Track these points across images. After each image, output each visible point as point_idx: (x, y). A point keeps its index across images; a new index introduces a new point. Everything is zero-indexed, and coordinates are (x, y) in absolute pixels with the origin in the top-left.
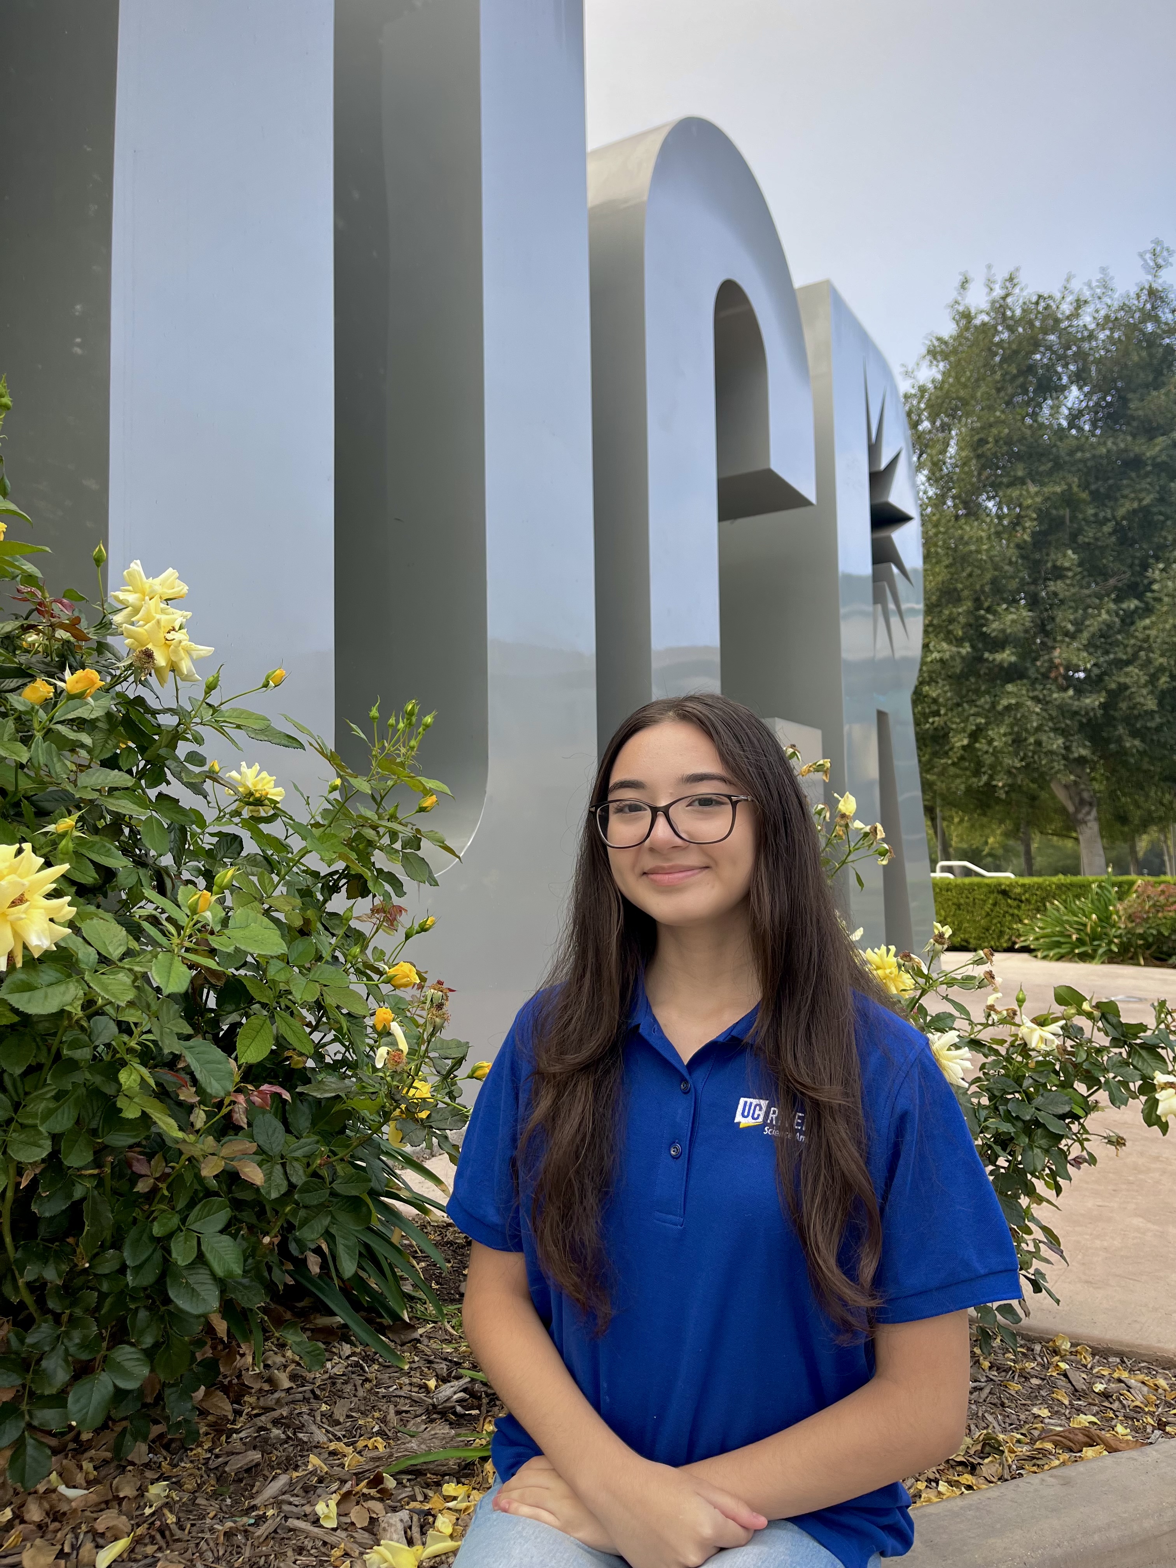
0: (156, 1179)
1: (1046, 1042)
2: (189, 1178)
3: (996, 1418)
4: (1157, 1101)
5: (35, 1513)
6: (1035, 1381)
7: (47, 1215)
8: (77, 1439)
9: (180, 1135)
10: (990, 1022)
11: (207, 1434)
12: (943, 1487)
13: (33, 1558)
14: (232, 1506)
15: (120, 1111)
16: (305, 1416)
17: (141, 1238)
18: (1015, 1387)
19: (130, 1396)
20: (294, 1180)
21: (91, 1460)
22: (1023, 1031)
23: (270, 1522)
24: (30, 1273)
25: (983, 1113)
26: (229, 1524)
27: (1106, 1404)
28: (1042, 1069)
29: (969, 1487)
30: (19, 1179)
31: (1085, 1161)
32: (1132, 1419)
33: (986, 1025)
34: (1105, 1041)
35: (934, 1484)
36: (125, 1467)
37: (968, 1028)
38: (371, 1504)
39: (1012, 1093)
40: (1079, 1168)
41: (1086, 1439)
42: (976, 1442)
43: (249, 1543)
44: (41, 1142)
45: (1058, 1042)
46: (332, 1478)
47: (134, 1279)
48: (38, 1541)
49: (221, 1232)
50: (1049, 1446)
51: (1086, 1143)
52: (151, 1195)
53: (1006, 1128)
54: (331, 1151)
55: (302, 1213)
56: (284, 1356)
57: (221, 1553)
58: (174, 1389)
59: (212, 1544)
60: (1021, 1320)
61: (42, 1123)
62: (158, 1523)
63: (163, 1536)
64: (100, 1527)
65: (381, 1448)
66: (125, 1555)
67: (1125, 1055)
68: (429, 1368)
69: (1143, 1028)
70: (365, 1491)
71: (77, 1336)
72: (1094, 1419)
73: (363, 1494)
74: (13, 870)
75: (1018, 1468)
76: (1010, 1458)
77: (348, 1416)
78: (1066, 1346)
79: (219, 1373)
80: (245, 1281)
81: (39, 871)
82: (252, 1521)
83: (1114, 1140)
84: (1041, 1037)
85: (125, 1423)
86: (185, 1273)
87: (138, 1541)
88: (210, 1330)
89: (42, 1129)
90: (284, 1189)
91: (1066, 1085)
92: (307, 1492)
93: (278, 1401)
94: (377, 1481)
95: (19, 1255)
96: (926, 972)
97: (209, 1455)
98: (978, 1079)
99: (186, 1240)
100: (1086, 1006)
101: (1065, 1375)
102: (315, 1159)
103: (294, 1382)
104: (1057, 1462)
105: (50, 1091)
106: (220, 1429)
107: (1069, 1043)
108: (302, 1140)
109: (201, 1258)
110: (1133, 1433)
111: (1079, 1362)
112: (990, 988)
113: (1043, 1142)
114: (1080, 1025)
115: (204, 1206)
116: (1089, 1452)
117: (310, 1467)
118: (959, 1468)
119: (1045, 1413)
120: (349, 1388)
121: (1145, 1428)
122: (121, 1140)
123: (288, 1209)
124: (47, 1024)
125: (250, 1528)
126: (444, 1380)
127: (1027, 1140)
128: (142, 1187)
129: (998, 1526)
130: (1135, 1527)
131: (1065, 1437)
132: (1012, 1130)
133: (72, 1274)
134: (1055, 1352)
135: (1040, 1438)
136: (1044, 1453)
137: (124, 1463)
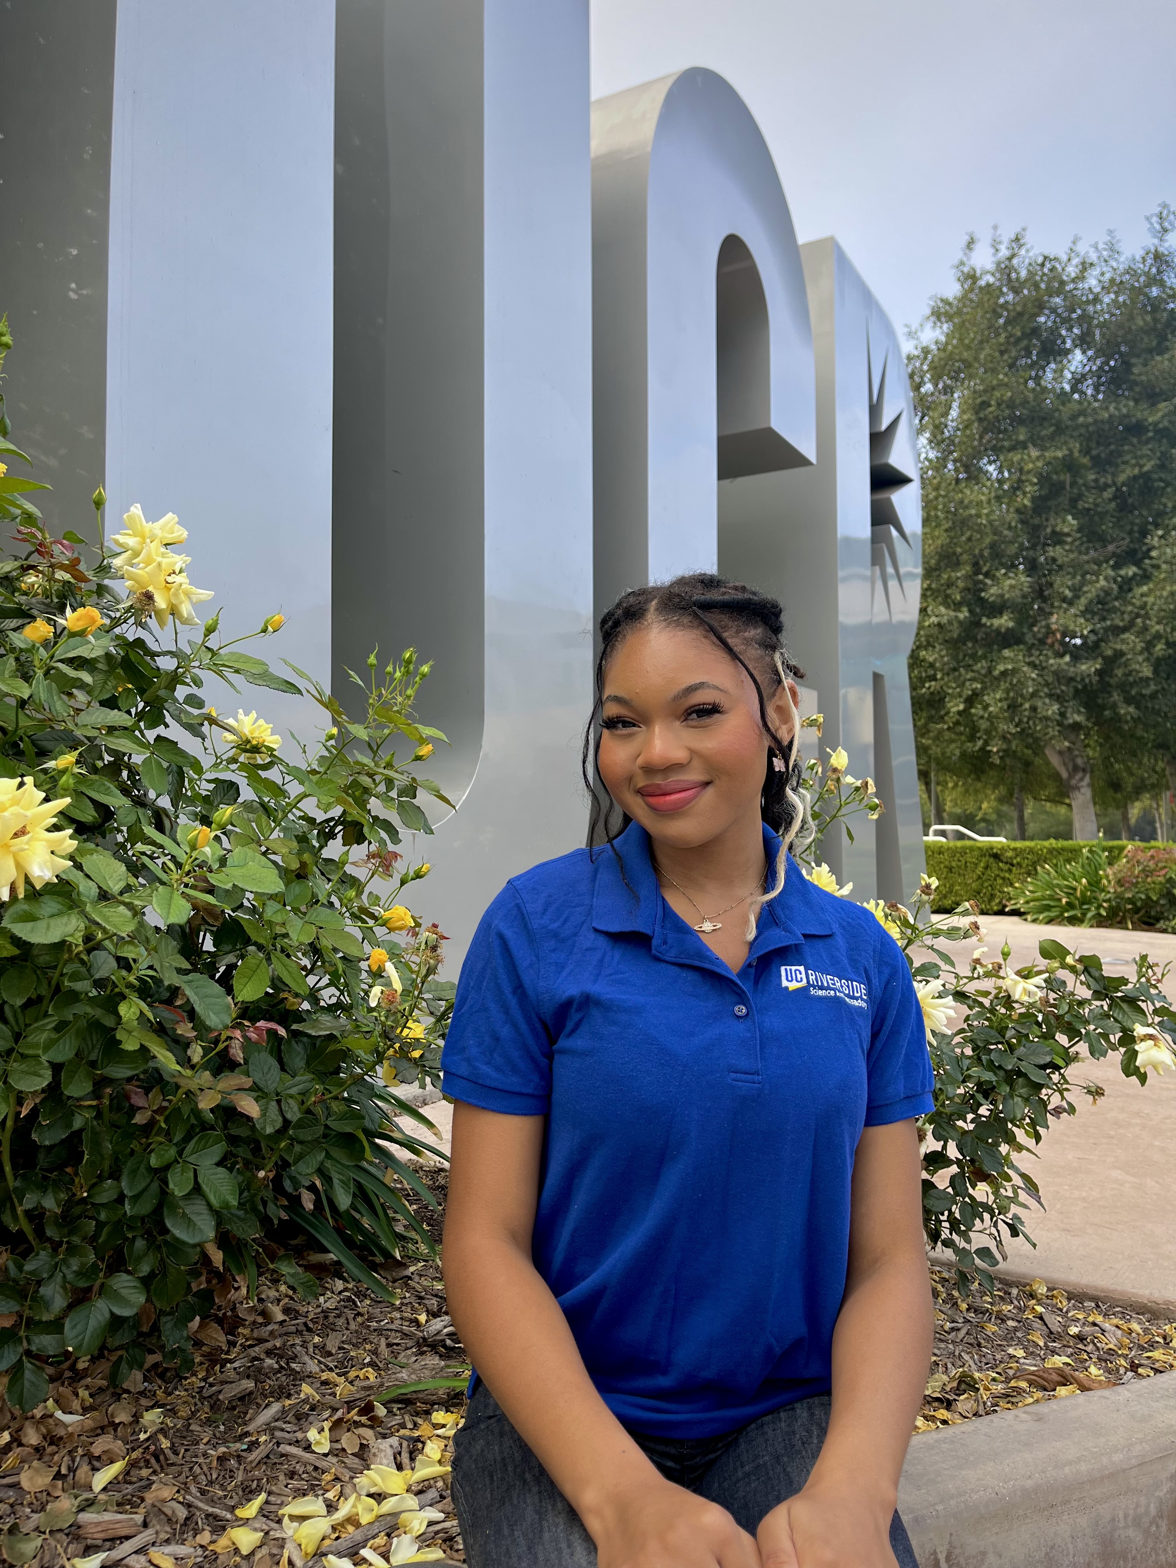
0: (154, 1111)
1: (1029, 994)
2: (186, 1111)
3: (972, 1358)
4: (1136, 1053)
5: (32, 1437)
6: (1011, 1323)
7: (47, 1143)
8: (72, 1368)
9: (178, 1068)
10: (976, 975)
11: (201, 1363)
13: (31, 1479)
14: (225, 1433)
15: (120, 1042)
16: (298, 1348)
17: (138, 1168)
18: (991, 1328)
19: (126, 1326)
20: (289, 1116)
21: (87, 1387)
22: (1006, 984)
23: (262, 1447)
24: (30, 1201)
25: (966, 1062)
26: (222, 1449)
27: (1080, 1346)
28: (1024, 1020)
29: (945, 1422)
30: (19, 1109)
31: (1065, 1110)
32: (1106, 1361)
33: (971, 979)
34: (1087, 994)
36: (120, 1395)
37: (954, 981)
38: (362, 1431)
39: (996, 1044)
40: (1059, 1118)
41: (1060, 1379)
42: (952, 1379)
43: (242, 1467)
44: (42, 1072)
45: (1040, 994)
46: (324, 1406)
47: (131, 1209)
48: (35, 1463)
49: (218, 1164)
50: (1023, 1385)
51: (1066, 1094)
52: (149, 1128)
53: (988, 1076)
54: (325, 1089)
55: (298, 1148)
56: (278, 1291)
57: (214, 1477)
58: (169, 1318)
59: (205, 1468)
60: (998, 1263)
61: (44, 1053)
62: (152, 1448)
63: (158, 1460)
64: (97, 1450)
65: (372, 1378)
66: (121, 1478)
67: (1106, 1008)
68: (419, 1304)
69: (1124, 981)
70: (356, 1418)
71: (75, 1264)
72: (1068, 1360)
73: (355, 1422)
74: (16, 802)
75: (993, 1405)
76: (984, 1395)
77: (340, 1348)
78: (1043, 1290)
79: (214, 1303)
80: (241, 1213)
81: (41, 803)
82: (245, 1447)
83: (1093, 1090)
84: (1024, 989)
85: (120, 1353)
86: (181, 1203)
87: (133, 1465)
88: (206, 1259)
89: (44, 1059)
90: (279, 1124)
91: (1048, 1036)
92: (299, 1419)
93: (272, 1333)
94: (367, 1409)
95: (18, 1184)
96: (912, 921)
97: (203, 1384)
98: (962, 1031)
99: (183, 1172)
100: (1069, 960)
101: (1041, 1318)
102: (309, 1098)
103: (288, 1315)
104: (1031, 1400)
105: (51, 1023)
106: (215, 1359)
107: (1052, 995)
108: (297, 1078)
109: (197, 1189)
110: (1106, 1374)
111: (1055, 1306)
112: (975, 939)
113: (1023, 1091)
114: (1063, 978)
115: (200, 1140)
116: (1062, 1391)
117: (302, 1396)
118: (936, 1404)
119: (1020, 1353)
120: (341, 1322)
121: (1118, 1370)
122: (120, 1072)
123: (283, 1144)
124: (47, 958)
125: (244, 1454)
126: (434, 1314)
127: (1008, 1089)
128: (139, 1119)
129: (972, 1458)
130: (1105, 1460)
131: (1039, 1377)
132: (994, 1079)
133: (71, 1203)
134: (1031, 1295)
135: (1015, 1377)
136: (1019, 1391)
137: (119, 1391)
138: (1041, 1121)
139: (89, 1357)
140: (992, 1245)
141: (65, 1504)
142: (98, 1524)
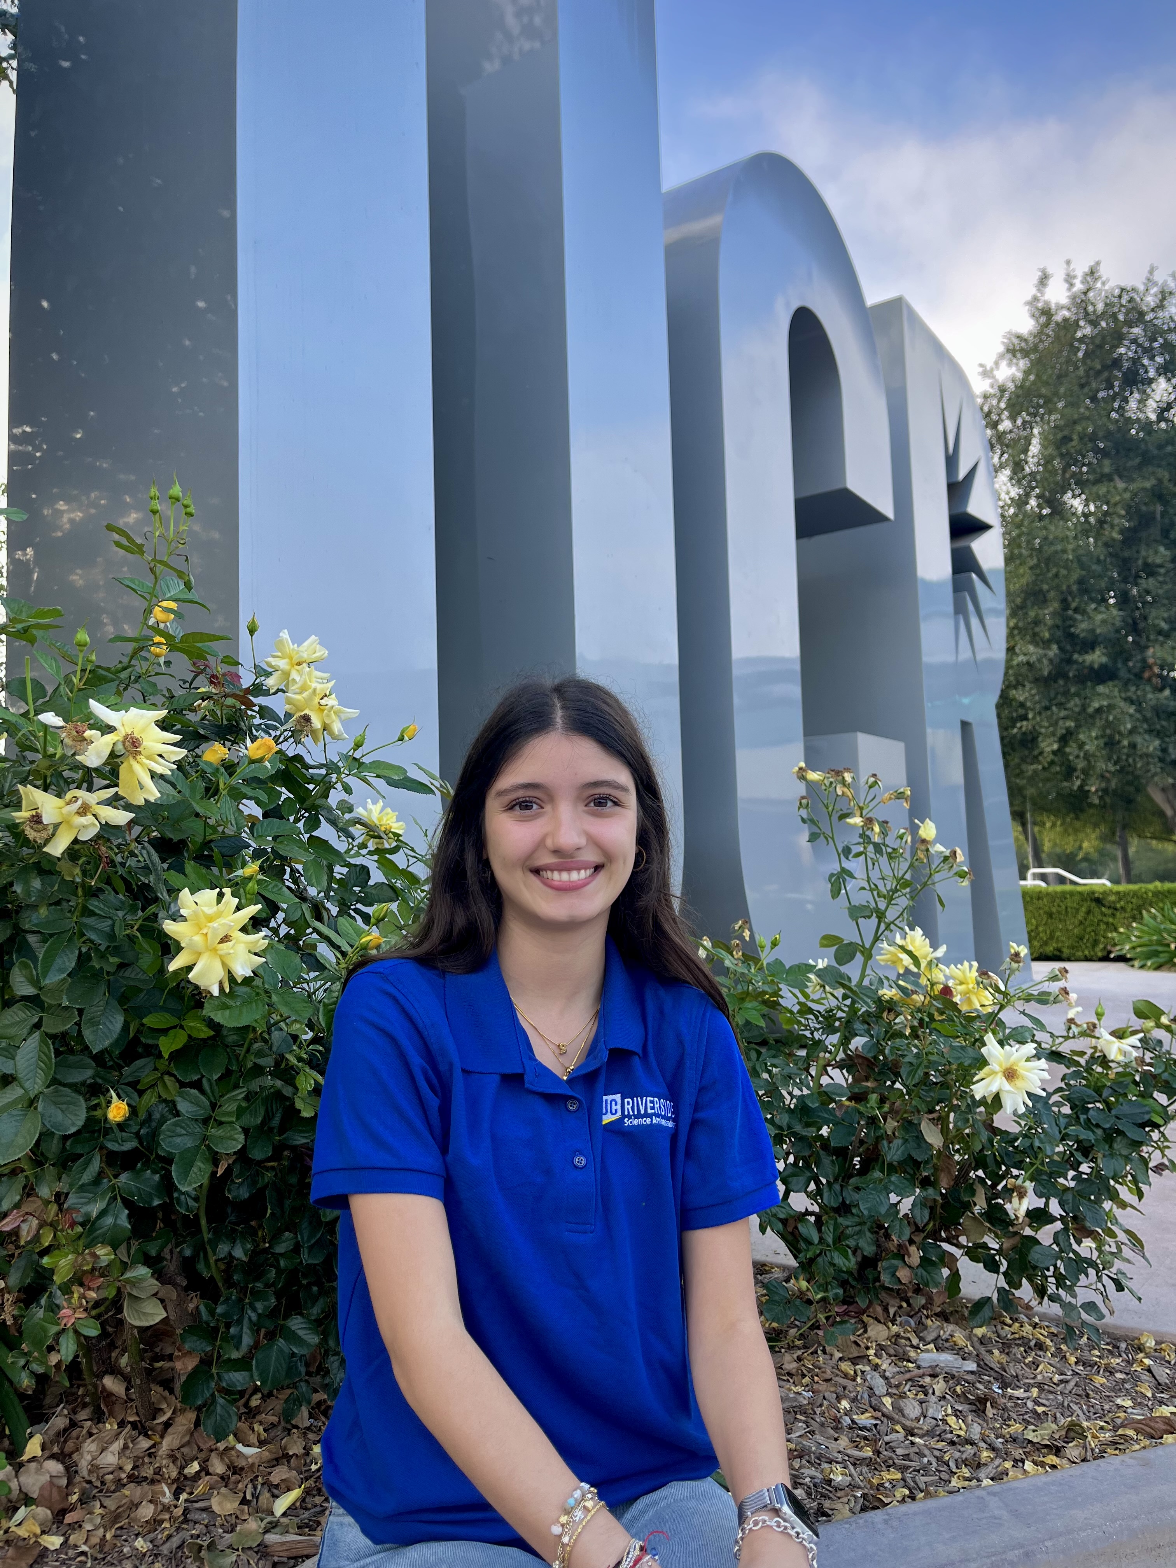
1: (1125, 1054)
3: (1081, 1408)
5: (218, 1467)
6: (1119, 1375)
7: (237, 1199)
8: (246, 1405)
10: (1071, 1035)
12: (1028, 1466)
13: (220, 1504)
15: (298, 1110)
18: (1100, 1380)
21: (261, 1423)
22: (1101, 1044)
24: (221, 1251)
25: (1063, 1121)
28: (1122, 1079)
30: (215, 1169)
31: (1166, 1167)
33: (1066, 1038)
35: (1020, 1464)
36: (289, 1431)
37: (1049, 1041)
39: (1093, 1103)
40: (1161, 1175)
41: (1167, 1427)
42: (1060, 1428)
44: (236, 1136)
45: (1135, 1054)
47: (306, 1259)
48: (223, 1490)
50: (1131, 1433)
51: (1167, 1152)
60: (1103, 1317)
61: (237, 1120)
64: (275, 1479)
66: (298, 1504)
71: (259, 1306)
75: (1101, 1452)
76: (1093, 1443)
78: (1151, 1343)
81: (236, 911)
84: (1120, 1049)
85: (289, 1391)
87: (308, 1492)
89: (237, 1125)
91: (1147, 1095)
95: (212, 1235)
96: (1003, 989)
98: (1060, 1089)
100: (1164, 1020)
101: (1149, 1370)
104: (1138, 1447)
105: (240, 1094)
107: (1148, 1054)
111: (1163, 1358)
112: (1065, 1003)
113: (1123, 1149)
114: (1159, 1038)
116: (1168, 1439)
118: (1044, 1450)
119: (1128, 1403)
122: (297, 1139)
124: (235, 1037)
127: (1107, 1147)
129: (1080, 1499)
131: (1146, 1425)
132: (1092, 1137)
133: (255, 1254)
134: (1139, 1349)
135: (1123, 1426)
136: (1126, 1438)
137: (289, 1427)
138: (1140, 1177)
139: (259, 1395)
140: (1098, 1300)
141: (253, 1525)
142: (283, 1544)
